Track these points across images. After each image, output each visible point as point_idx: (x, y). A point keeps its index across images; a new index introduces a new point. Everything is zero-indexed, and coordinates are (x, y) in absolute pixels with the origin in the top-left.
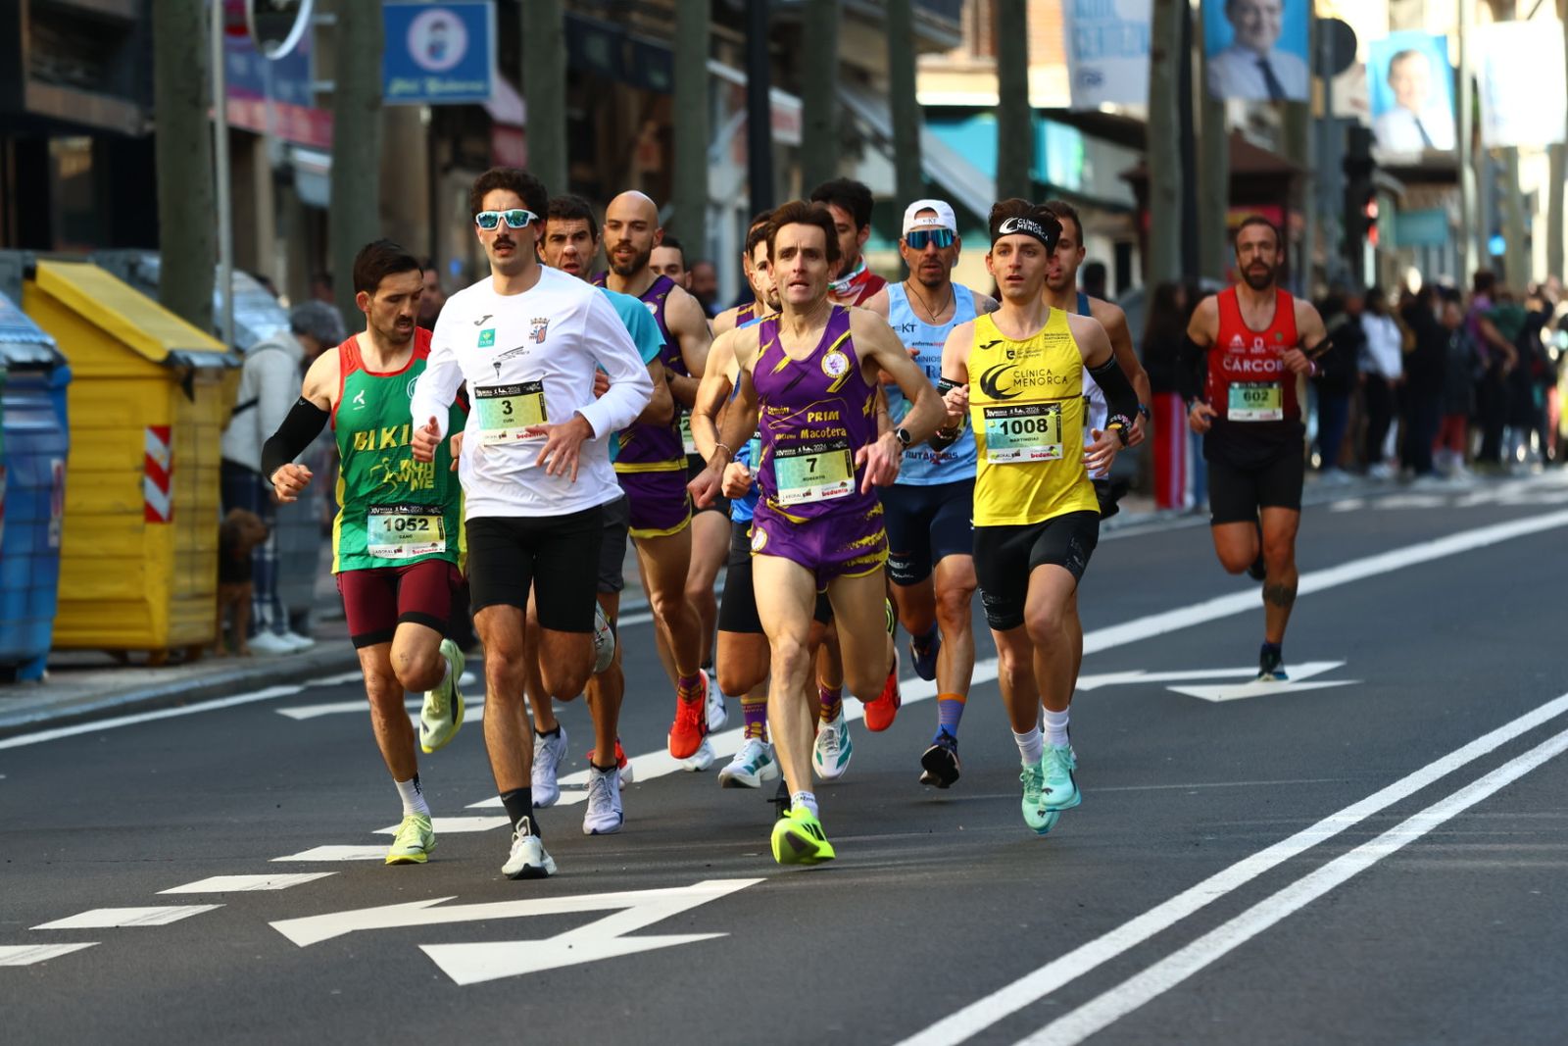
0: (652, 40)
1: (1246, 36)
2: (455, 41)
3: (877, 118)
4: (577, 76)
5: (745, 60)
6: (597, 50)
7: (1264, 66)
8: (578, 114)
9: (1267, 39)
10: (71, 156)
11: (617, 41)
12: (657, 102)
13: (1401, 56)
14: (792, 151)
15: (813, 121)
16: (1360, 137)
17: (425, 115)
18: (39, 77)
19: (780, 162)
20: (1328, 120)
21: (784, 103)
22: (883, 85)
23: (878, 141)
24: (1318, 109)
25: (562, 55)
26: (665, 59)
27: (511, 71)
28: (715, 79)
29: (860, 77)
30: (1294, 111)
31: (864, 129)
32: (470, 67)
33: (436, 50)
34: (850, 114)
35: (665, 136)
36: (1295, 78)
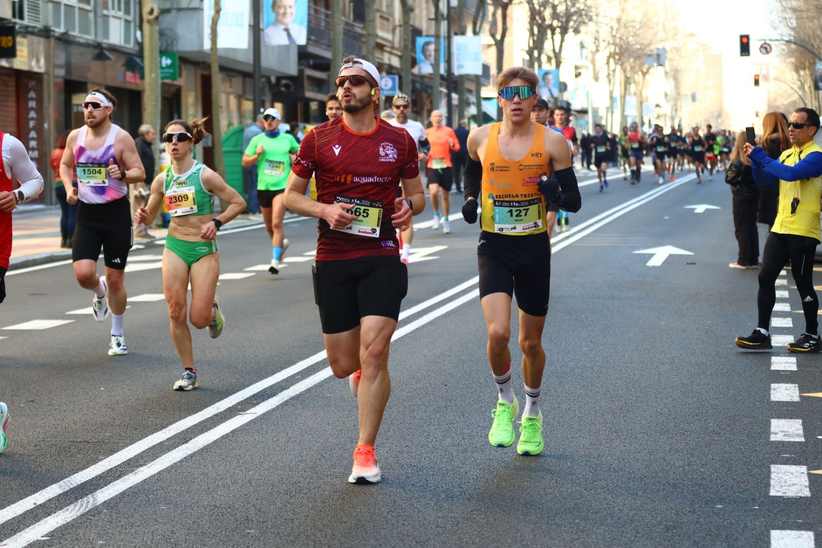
0: (430, 84)
1: (546, 84)
2: (390, 84)
3: (473, 99)
4: (414, 91)
5: (447, 88)
6: (418, 86)
7: (550, 90)
8: (414, 98)
9: (551, 85)
10: (314, 106)
11: (422, 84)
12: (430, 95)
13: (576, 89)
14: (457, 106)
15: (461, 100)
16: (568, 104)
17: (383, 98)
18: (308, 91)
19: (454, 108)
20: (562, 101)
21: (455, 96)
22: (474, 93)
23: (474, 103)
24: (560, 99)
25: (410, 87)
26: (431, 87)
27: (401, 89)
28: (441, 92)
29: (470, 91)
30: (556, 99)
31: (471, 101)
32: (393, 89)
33: (386, 85)
34: (468, 99)
35: (431, 102)
36: (556, 93)
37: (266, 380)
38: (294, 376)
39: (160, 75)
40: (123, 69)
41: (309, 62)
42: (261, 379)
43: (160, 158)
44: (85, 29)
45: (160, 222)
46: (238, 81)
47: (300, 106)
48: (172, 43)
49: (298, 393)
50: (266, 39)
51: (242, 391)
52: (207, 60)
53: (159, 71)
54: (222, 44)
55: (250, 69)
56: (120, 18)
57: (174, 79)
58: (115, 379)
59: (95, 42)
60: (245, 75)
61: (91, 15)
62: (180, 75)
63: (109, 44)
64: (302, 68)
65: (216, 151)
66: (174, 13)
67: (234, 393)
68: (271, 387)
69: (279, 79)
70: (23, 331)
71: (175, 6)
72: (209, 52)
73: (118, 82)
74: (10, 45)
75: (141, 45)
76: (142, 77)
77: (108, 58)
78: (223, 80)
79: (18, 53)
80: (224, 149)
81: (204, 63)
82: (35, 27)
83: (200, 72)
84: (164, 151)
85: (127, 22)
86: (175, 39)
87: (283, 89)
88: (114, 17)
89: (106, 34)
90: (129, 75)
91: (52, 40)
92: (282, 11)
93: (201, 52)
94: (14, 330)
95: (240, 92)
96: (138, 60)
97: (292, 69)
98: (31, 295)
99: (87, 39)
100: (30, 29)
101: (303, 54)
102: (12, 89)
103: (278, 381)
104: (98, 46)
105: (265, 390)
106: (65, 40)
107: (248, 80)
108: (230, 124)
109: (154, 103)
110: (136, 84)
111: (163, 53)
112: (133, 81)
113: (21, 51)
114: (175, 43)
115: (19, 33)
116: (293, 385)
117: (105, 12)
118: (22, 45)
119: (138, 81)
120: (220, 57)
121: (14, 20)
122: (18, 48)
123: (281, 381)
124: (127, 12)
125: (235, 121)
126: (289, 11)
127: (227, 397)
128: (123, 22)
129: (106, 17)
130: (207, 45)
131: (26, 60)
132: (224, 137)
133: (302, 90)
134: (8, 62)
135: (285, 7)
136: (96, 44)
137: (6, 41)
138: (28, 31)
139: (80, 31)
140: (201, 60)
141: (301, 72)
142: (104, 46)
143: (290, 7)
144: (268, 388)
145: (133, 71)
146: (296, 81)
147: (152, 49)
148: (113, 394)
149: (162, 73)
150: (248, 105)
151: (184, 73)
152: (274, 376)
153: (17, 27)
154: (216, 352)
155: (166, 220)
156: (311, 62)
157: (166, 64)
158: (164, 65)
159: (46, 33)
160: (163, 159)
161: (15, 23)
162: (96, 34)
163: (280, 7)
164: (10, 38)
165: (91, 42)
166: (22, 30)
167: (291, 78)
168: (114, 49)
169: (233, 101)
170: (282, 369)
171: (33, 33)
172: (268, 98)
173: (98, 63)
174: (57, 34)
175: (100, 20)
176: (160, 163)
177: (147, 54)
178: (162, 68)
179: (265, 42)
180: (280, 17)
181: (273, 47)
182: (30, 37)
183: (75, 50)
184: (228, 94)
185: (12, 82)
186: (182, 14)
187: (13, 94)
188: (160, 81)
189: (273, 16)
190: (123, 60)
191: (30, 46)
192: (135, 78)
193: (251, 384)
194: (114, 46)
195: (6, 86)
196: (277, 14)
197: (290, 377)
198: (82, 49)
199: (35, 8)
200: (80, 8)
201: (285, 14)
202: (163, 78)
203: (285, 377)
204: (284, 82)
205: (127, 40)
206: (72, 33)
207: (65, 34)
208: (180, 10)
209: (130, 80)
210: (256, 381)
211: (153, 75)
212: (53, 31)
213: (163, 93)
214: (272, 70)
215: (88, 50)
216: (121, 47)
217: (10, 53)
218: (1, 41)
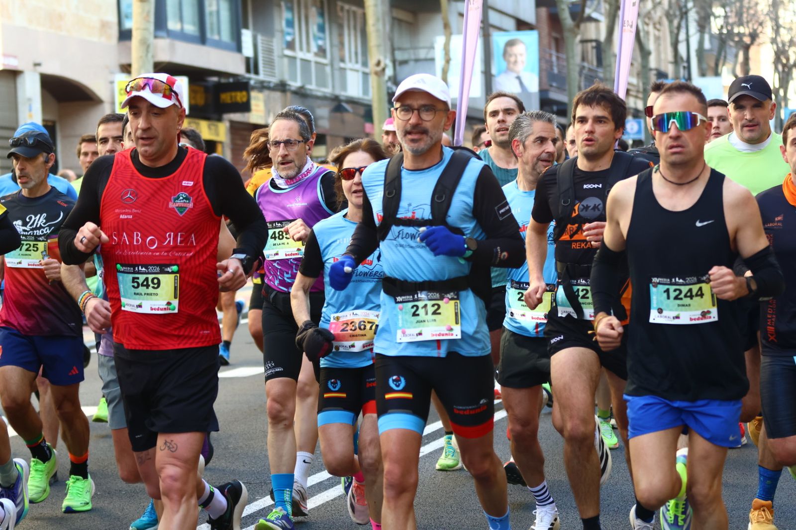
40: (361, 121)
44: (322, 82)
50: (498, 87)
56: (357, 71)
59: (332, 94)
61: (328, 69)
63: (347, 97)
66: (412, 64)
71: (413, 57)
74: (245, 100)
77: (346, 110)
79: (253, 107)
82: (269, 82)
85: (365, 75)
88: (352, 70)
89: (344, 86)
90: (368, 126)
91: (289, 95)
92: (512, 59)
99: (324, 92)
100: (265, 84)
104: (336, 99)
106: (301, 94)
112: (372, 132)
113: (257, 106)
115: (253, 88)
117: (342, 65)
118: (257, 99)
121: (247, 75)
122: (253, 103)
124: (365, 64)
126: (519, 59)
128: (360, 74)
129: (343, 70)
131: (262, 114)
134: (243, 116)
135: (516, 56)
136: (333, 97)
137: (240, 96)
138: (263, 86)
139: (317, 85)
142: (342, 98)
143: (521, 55)
153: (252, 82)
159: (282, 87)
161: (250, 79)
162: (333, 87)
163: (510, 56)
164: (244, 93)
165: (328, 95)
166: (258, 85)
168: (352, 102)
171: (269, 88)
173: (337, 116)
174: (293, 88)
175: (337, 73)
180: (511, 66)
182: (266, 92)
183: (311, 103)
186: (420, 64)
189: (504, 64)
190: (361, 112)
191: (267, 100)
194: (352, 98)
195: (244, 140)
196: (508, 62)
198: (320, 102)
199: (270, 63)
200: (317, 63)
201: (516, 62)
205: (365, 91)
206: (308, 87)
207: (302, 88)
208: (417, 60)
209: (370, 131)
212: (289, 85)
215: (326, 102)
216: (359, 99)
217: (245, 107)
218: (236, 97)
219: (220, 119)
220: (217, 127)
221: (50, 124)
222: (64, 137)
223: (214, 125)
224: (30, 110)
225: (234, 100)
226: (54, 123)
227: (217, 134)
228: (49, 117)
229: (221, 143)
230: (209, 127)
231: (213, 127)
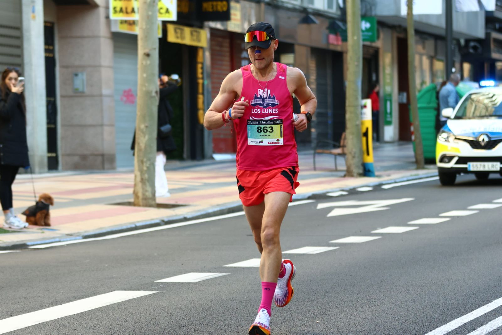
37: (466, 315)
38: (491, 312)
39: (361, 38)
40: (327, 31)
41: (495, 26)
42: (461, 315)
43: (361, 114)
45: (361, 171)
46: (430, 43)
47: (486, 66)
48: (371, 9)
49: (495, 328)
50: (458, 5)
51: (445, 325)
52: (403, 24)
53: (361, 33)
54: (417, 10)
55: (442, 33)
57: (372, 41)
58: (329, 313)
59: (300, 7)
60: (437, 38)
62: (378, 37)
63: (314, 9)
64: (489, 31)
65: (412, 107)
67: (437, 327)
68: (471, 322)
69: (467, 41)
70: (244, 268)
72: (406, 17)
73: (321, 44)
74: (225, 9)
75: (343, 11)
76: (345, 39)
77: (313, 22)
78: (417, 42)
79: (232, 17)
80: (419, 105)
81: (400, 26)
83: (396, 35)
84: (365, 106)
86: (373, 5)
87: (471, 51)
90: (332, 37)
91: (263, 5)
93: (398, 17)
94: (235, 267)
95: (432, 53)
96: (340, 24)
97: (480, 32)
98: (248, 235)
101: (490, 18)
102: (226, 49)
103: (477, 317)
104: (304, 11)
105: (466, 324)
106: (274, 5)
107: (439, 42)
108: (423, 83)
109: (356, 63)
110: (337, 45)
111: (364, 17)
112: (335, 43)
113: (235, 15)
114: (373, 8)
116: (490, 321)
118: (236, 9)
119: (340, 43)
120: (415, 22)
122: (232, 12)
123: (480, 317)
125: (428, 79)
127: (431, 331)
130: (404, 11)
131: (239, 23)
132: (418, 95)
133: (489, 51)
134: (223, 25)
136: (302, 9)
137: (221, 6)
140: (396, 23)
141: (488, 35)
142: (310, 10)
144: (467, 323)
145: (336, 34)
146: (484, 43)
147: (354, 13)
148: (328, 326)
149: (363, 36)
150: (439, 66)
151: (382, 36)
152: (473, 312)
154: (419, 290)
155: (367, 169)
156: (497, 26)
157: (366, 28)
158: (363, 28)
160: (364, 114)
164: (225, 3)
165: (297, 7)
167: (479, 40)
168: (318, 14)
169: (426, 62)
170: (480, 306)
172: (457, 59)
173: (304, 26)
176: (362, 118)
177: (349, 18)
178: (363, 31)
179: (456, 8)
181: (463, 13)
182: (243, 3)
183: (282, 14)
184: (421, 55)
185: (226, 43)
187: (228, 54)
188: (361, 43)
190: (326, 23)
191: (243, 9)
192: (337, 40)
193: (452, 320)
194: (318, 10)
195: (221, 46)
197: (487, 313)
198: (290, 14)
202: (364, 40)
203: (483, 314)
204: (472, 44)
205: (330, 5)
209: (334, 42)
210: (457, 317)
211: (355, 38)
213: (364, 54)
214: (461, 34)
215: (295, 14)
216: (324, 12)
217: (225, 16)
218: (217, 6)
219: (201, 27)
220: (199, 33)
221: (49, 25)
222: (62, 38)
223: (196, 31)
224: (33, 11)
225: (215, 9)
226: (53, 24)
227: (199, 40)
228: (50, 19)
229: (202, 48)
230: (192, 34)
231: (195, 34)
